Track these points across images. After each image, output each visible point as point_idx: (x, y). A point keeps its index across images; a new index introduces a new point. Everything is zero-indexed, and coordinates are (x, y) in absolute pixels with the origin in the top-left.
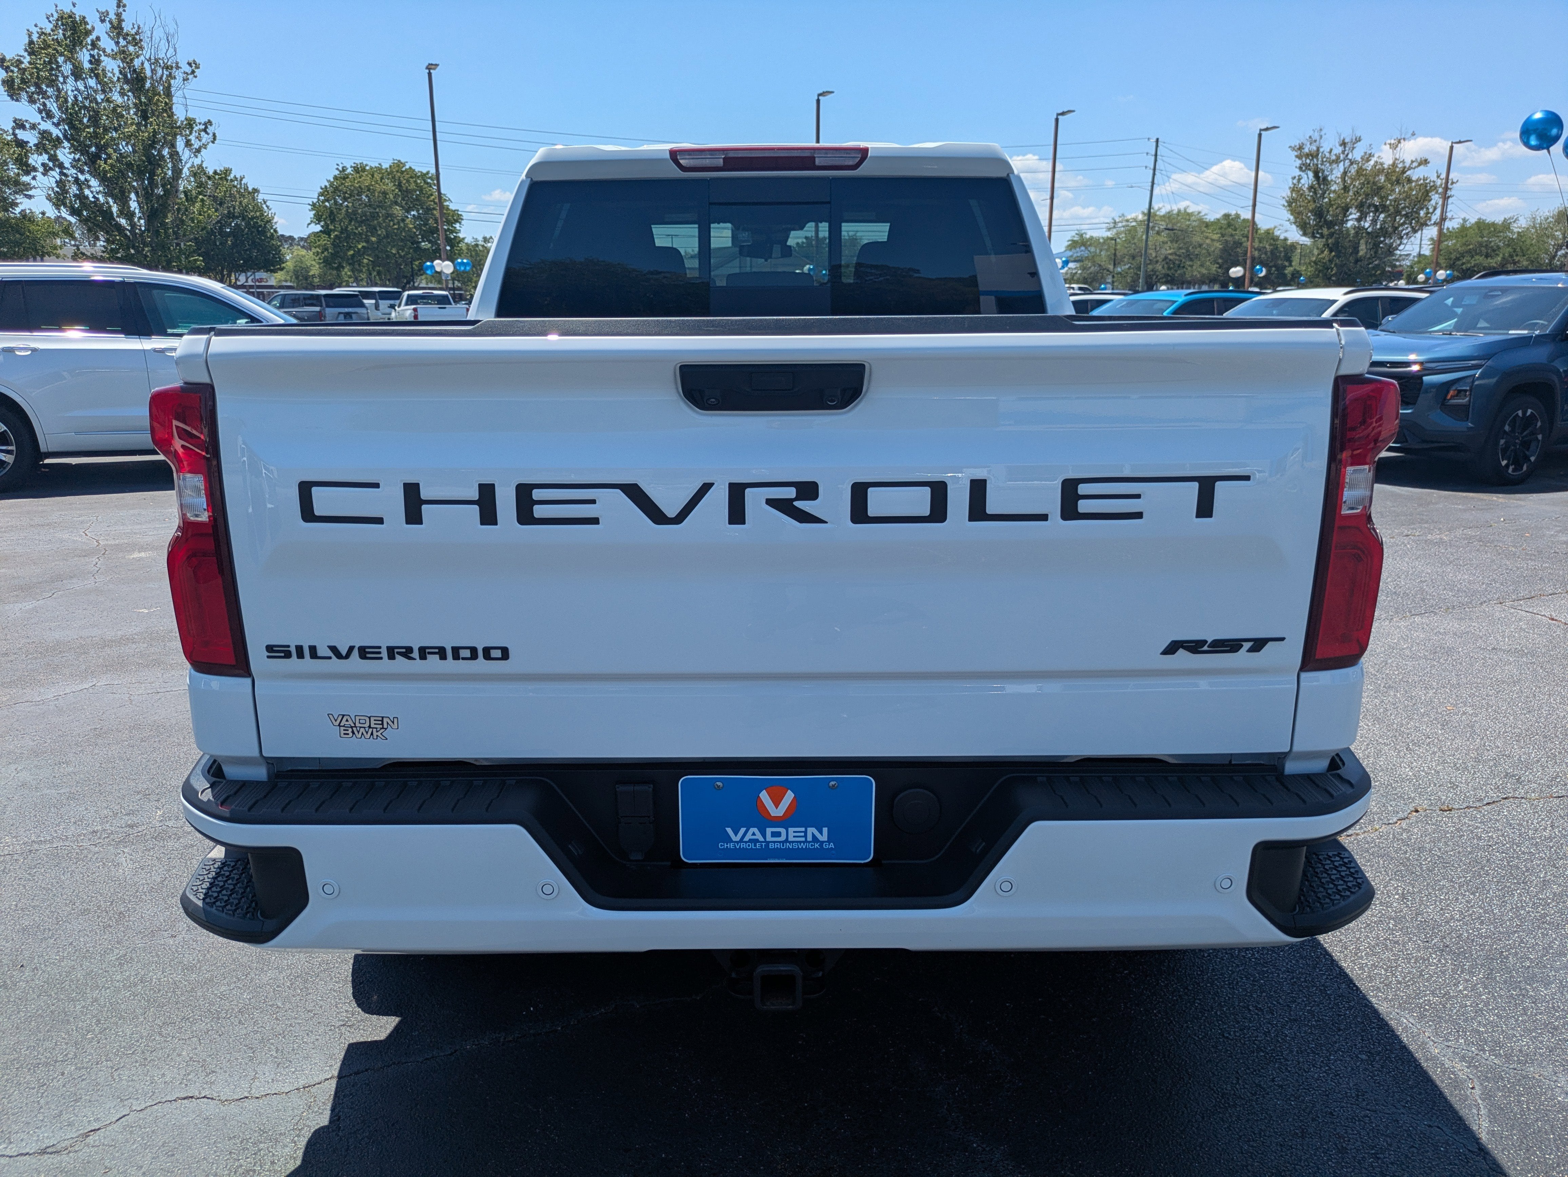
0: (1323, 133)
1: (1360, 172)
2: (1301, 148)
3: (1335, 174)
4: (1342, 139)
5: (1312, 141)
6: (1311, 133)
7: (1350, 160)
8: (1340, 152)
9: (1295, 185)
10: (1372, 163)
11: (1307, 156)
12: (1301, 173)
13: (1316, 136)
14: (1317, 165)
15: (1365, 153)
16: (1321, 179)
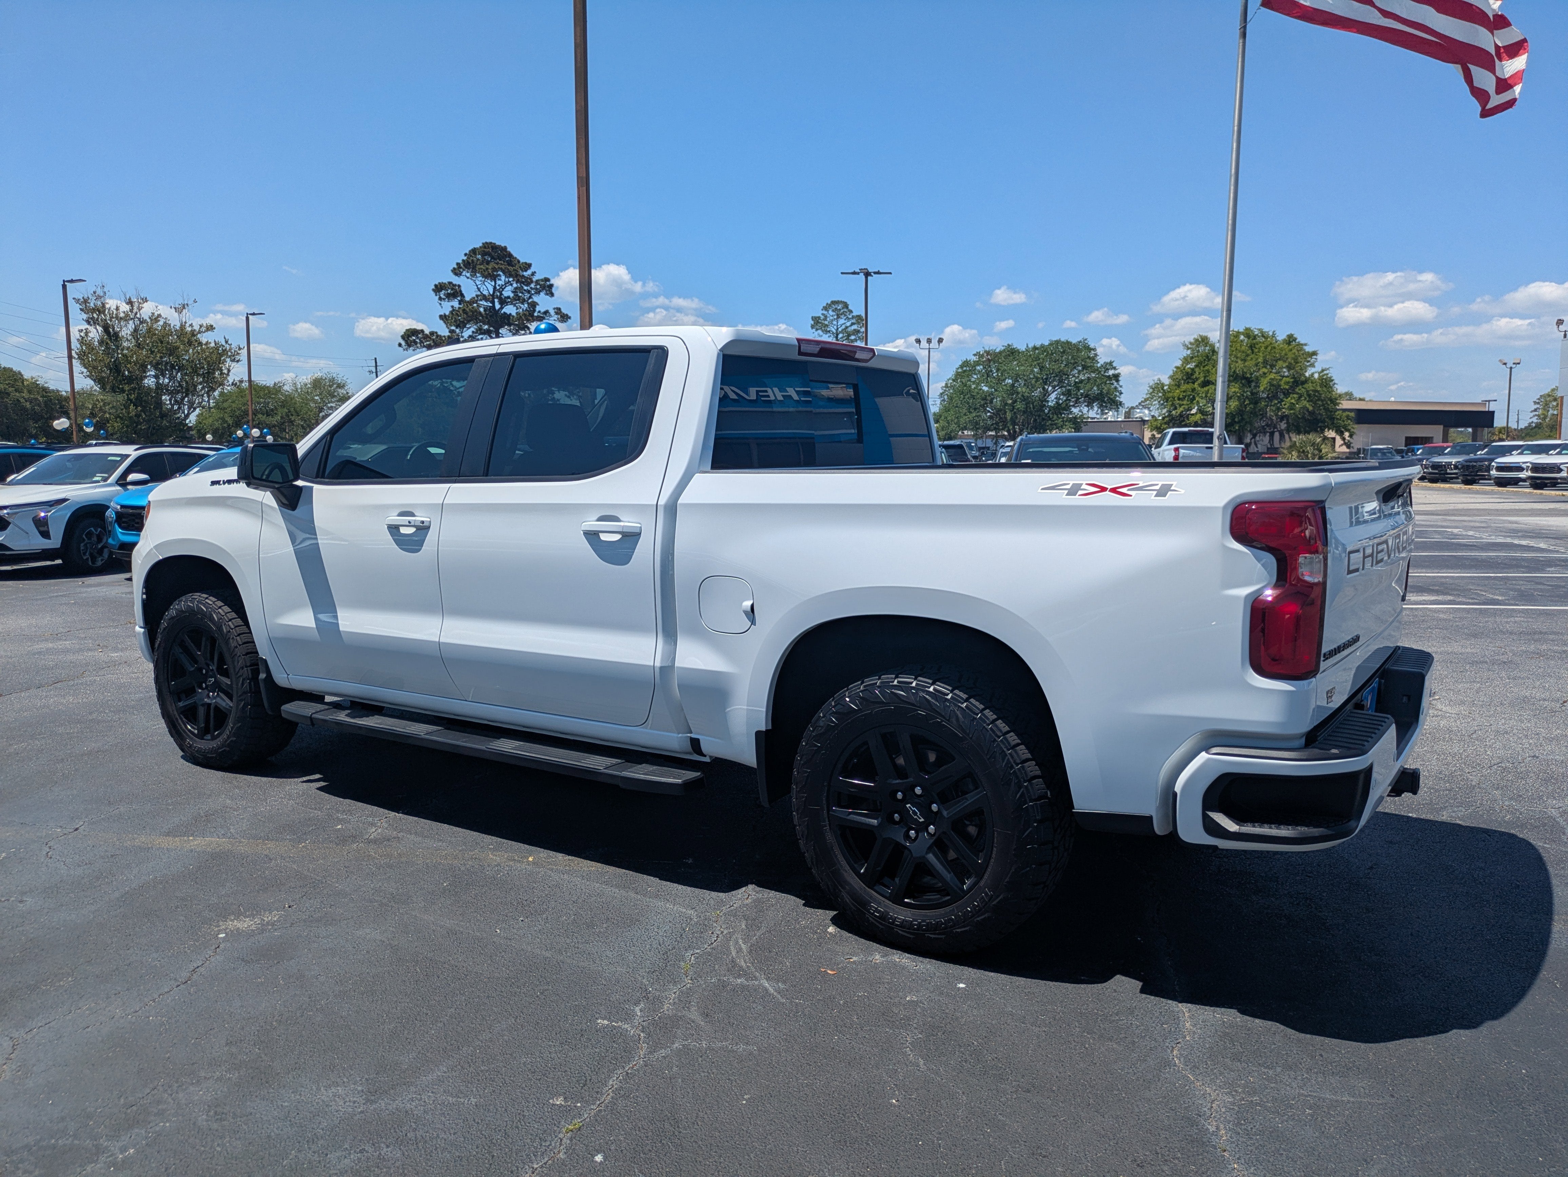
0: (106, 290)
1: (149, 330)
2: (86, 301)
3: (126, 331)
4: (128, 298)
5: (98, 298)
6: (94, 289)
7: (139, 319)
8: (128, 310)
9: (83, 338)
10: (161, 323)
11: (93, 310)
12: (88, 326)
13: (99, 292)
14: (106, 320)
15: (153, 314)
16: (111, 336)
